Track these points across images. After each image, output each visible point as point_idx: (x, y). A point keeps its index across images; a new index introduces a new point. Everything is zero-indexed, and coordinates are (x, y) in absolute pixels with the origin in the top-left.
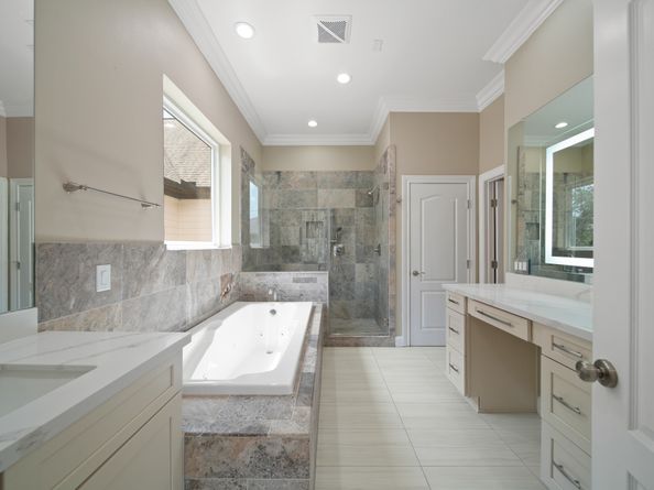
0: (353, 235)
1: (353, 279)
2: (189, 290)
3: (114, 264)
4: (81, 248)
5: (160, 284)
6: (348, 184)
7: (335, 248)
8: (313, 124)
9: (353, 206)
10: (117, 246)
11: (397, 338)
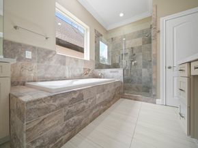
0: (141, 57)
1: (141, 75)
2: (67, 68)
3: (33, 52)
4: (20, 44)
5: (53, 63)
6: (139, 36)
7: (133, 63)
8: (121, 15)
9: (141, 44)
10: (34, 48)
11: (157, 100)
